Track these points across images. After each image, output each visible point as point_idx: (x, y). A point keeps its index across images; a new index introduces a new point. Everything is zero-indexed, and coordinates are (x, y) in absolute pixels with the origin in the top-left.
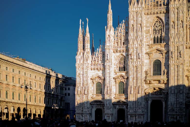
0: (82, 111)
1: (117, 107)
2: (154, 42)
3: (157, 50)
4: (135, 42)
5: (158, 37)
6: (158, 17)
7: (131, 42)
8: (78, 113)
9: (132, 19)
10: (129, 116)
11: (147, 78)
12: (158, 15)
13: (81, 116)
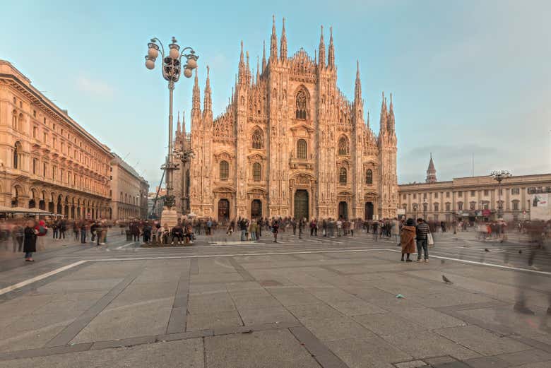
0: (201, 202)
1: (251, 197)
2: (297, 117)
3: (303, 126)
4: (279, 113)
5: (301, 111)
6: (302, 86)
7: (273, 112)
8: (193, 206)
9: (275, 82)
10: (271, 210)
11: (292, 161)
12: (304, 84)
13: (199, 210)
